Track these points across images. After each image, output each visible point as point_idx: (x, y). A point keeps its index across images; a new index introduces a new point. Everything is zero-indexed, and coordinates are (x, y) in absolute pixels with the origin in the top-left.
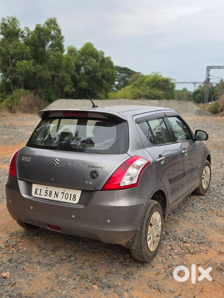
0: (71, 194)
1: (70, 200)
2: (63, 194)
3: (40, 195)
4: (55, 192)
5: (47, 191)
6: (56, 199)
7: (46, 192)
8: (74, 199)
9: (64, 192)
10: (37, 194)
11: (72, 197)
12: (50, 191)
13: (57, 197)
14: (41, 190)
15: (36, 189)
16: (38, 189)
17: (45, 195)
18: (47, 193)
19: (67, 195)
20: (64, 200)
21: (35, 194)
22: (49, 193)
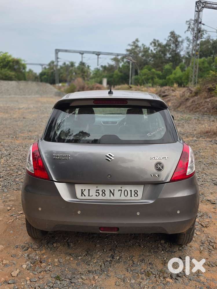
0: (131, 191)
1: (131, 196)
2: (120, 191)
3: (89, 196)
4: (110, 190)
5: (99, 190)
6: (112, 197)
7: (97, 191)
8: (136, 195)
9: (121, 189)
10: (85, 196)
11: (133, 193)
12: (102, 191)
13: (114, 196)
14: (89, 190)
15: (82, 190)
16: (85, 190)
17: (96, 195)
18: (99, 193)
19: (126, 192)
20: (123, 197)
21: (82, 196)
22: (101, 193)
